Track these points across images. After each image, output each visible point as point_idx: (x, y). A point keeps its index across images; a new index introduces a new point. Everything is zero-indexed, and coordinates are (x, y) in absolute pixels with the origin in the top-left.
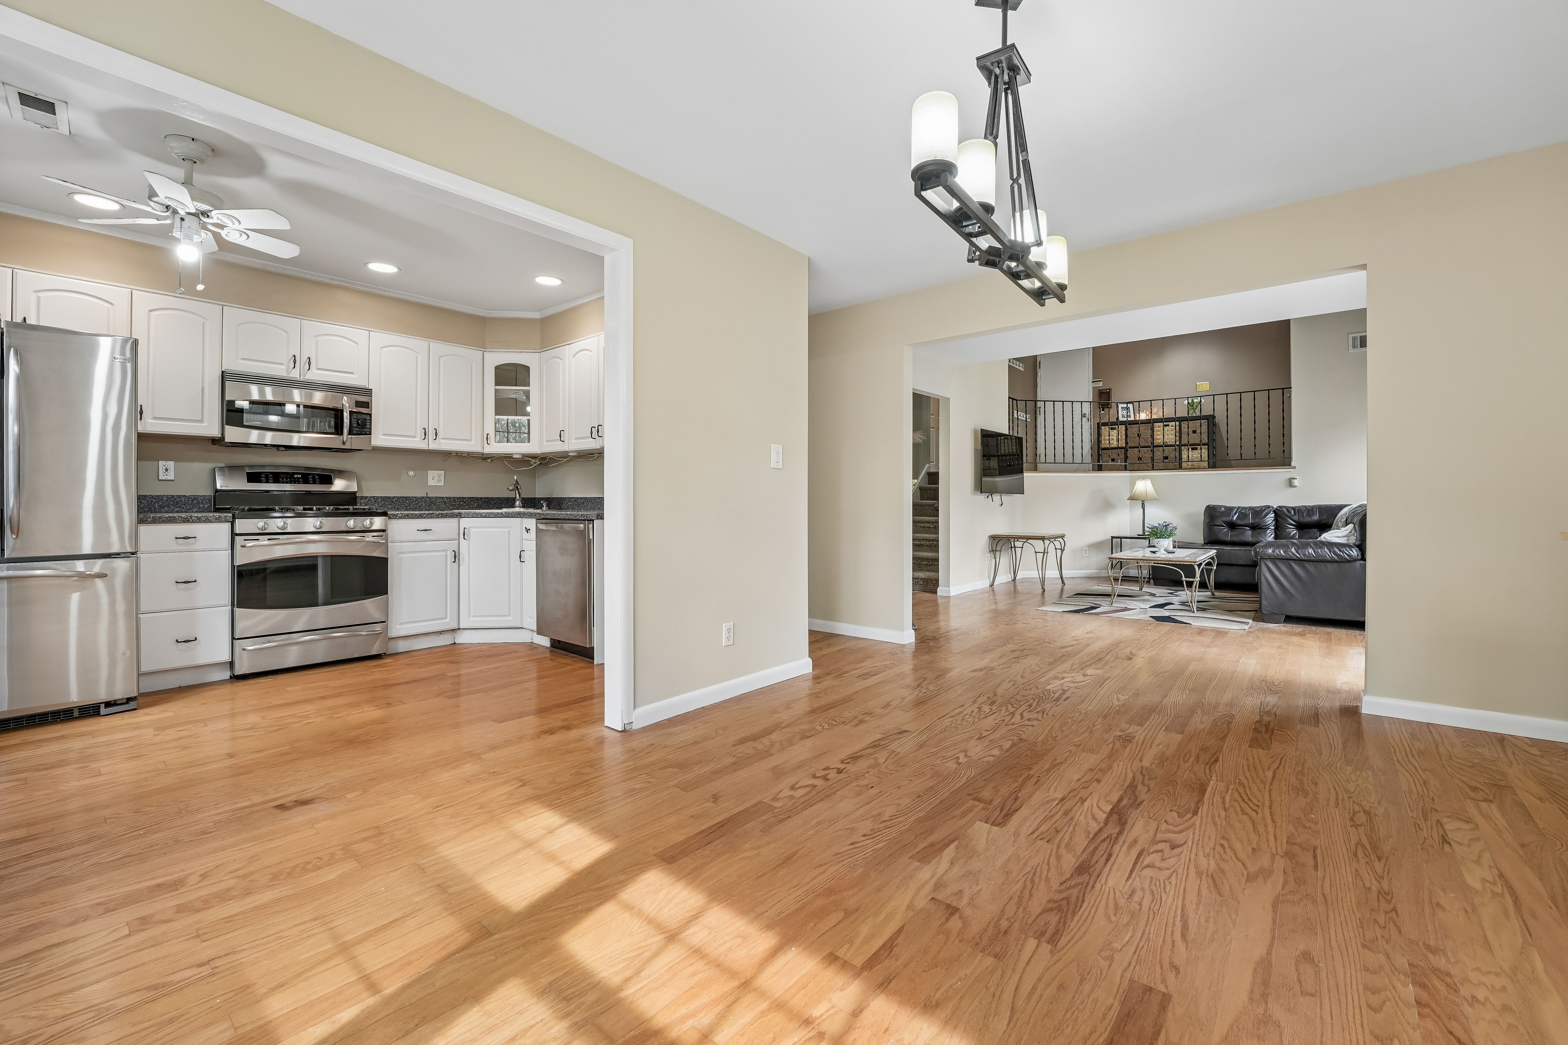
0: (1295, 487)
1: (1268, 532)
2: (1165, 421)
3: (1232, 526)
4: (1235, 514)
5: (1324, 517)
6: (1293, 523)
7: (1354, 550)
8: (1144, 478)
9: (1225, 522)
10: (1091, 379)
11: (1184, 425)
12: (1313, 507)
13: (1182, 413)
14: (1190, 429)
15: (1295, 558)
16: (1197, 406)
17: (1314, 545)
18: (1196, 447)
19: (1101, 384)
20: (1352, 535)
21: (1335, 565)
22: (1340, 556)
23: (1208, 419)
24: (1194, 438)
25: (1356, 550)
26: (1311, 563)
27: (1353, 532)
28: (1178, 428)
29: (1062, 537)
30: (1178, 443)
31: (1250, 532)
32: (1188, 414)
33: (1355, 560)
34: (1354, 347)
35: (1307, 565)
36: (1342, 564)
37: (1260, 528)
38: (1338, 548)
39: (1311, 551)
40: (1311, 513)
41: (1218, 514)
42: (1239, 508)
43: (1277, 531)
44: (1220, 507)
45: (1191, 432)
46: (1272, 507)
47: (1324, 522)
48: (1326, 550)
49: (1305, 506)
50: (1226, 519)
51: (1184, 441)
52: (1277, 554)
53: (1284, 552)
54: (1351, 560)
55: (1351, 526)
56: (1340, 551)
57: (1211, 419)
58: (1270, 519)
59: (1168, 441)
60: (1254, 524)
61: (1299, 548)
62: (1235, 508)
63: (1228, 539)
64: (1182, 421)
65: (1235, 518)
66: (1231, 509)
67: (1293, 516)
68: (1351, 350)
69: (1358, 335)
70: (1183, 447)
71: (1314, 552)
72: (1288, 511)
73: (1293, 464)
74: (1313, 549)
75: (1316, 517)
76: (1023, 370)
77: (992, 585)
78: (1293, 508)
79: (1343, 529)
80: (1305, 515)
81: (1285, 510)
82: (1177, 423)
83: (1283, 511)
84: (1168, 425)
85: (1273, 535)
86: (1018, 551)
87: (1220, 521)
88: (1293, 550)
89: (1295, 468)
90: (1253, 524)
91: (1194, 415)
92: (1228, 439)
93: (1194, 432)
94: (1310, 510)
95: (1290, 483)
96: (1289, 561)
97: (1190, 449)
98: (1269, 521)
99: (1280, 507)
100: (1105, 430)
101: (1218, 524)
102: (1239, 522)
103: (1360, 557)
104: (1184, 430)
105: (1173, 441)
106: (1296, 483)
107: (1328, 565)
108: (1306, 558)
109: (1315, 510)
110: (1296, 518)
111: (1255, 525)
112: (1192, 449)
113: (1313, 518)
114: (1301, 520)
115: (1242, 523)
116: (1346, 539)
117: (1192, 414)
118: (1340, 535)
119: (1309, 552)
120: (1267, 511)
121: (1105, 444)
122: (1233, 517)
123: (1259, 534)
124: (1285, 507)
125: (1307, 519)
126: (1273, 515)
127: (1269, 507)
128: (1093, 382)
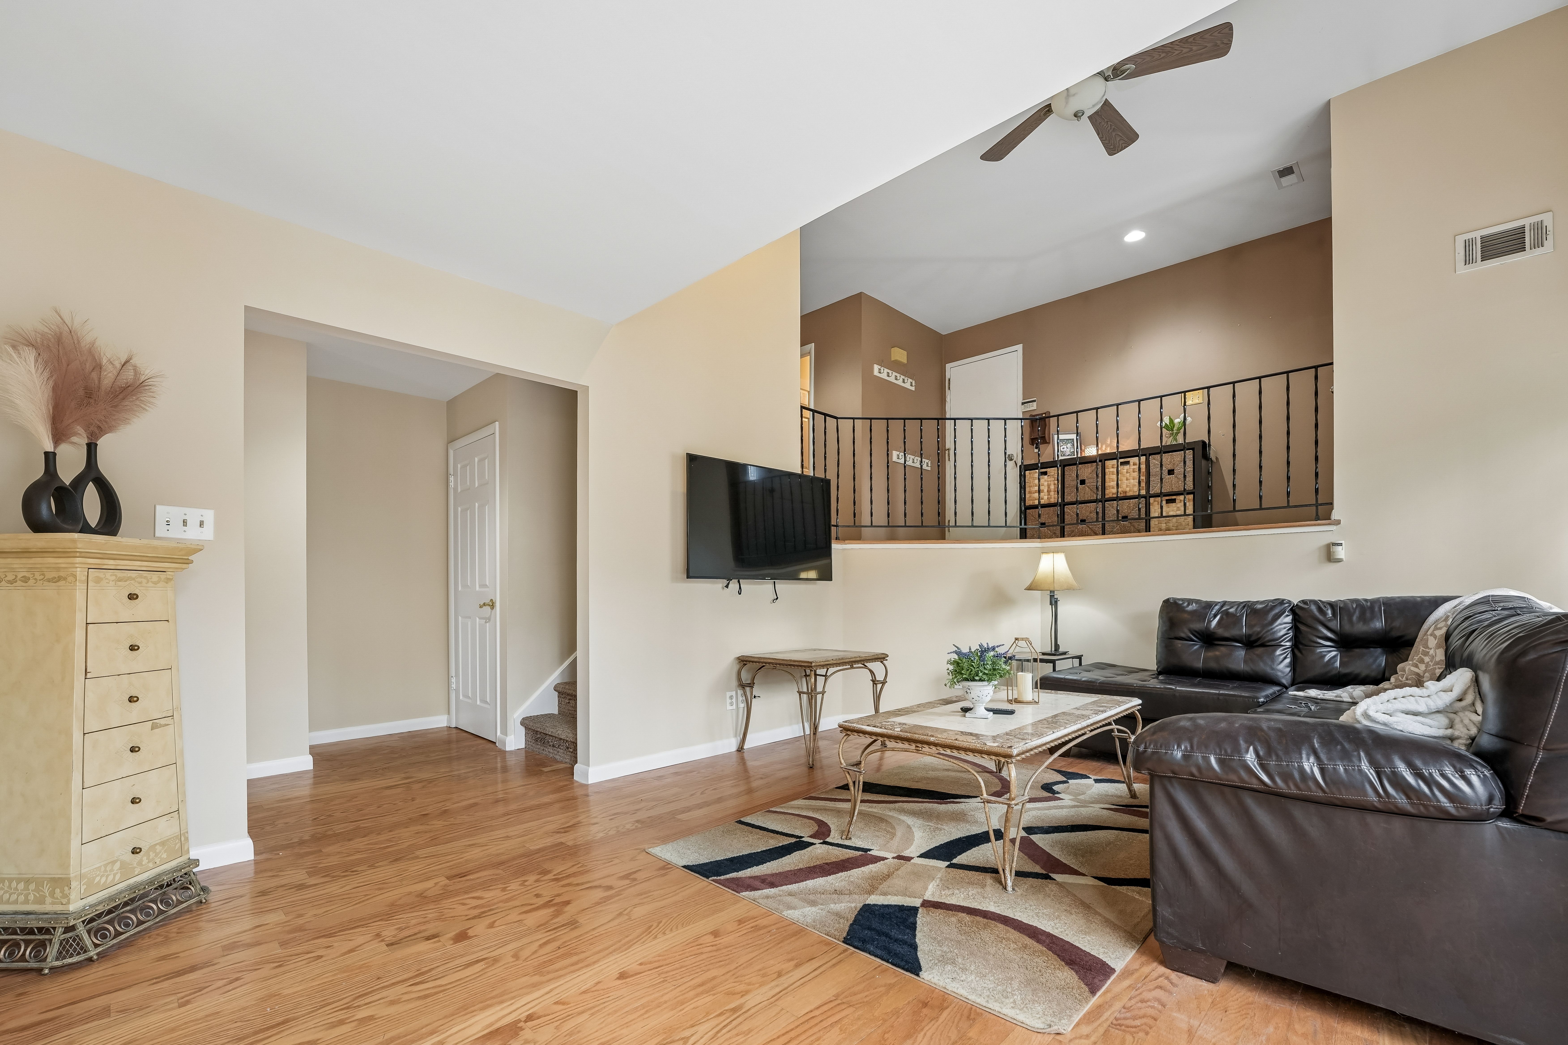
0: (1339, 561)
1: (1278, 652)
2: (1123, 457)
3: (1209, 639)
4: (1215, 616)
5: (1397, 624)
6: (1329, 635)
7: (1474, 779)
8: (1054, 551)
9: (1195, 633)
10: (1021, 400)
11: (1155, 461)
12: (1374, 602)
13: (1151, 440)
14: (1164, 468)
15: (1255, 785)
16: (1179, 429)
17: (1323, 743)
18: (1174, 497)
19: (1034, 406)
20: (1464, 709)
21: (1398, 825)
22: (1418, 793)
23: (1193, 449)
24: (1173, 483)
25: (1484, 780)
26: (1312, 807)
27: (1469, 698)
28: (1143, 467)
29: (881, 658)
30: (1143, 492)
31: (1241, 653)
32: (1161, 442)
33: (1479, 818)
34: (1468, 260)
35: (1298, 812)
36: (1423, 825)
37: (1263, 645)
38: (1410, 765)
39: (1309, 765)
40: (1368, 615)
41: (1186, 616)
42: (1224, 603)
43: (1296, 651)
44: (1190, 601)
45: (1165, 472)
46: (1289, 602)
47: (1395, 634)
48: (1365, 766)
49: (1356, 601)
50: (1198, 626)
51: (1155, 489)
52: (1199, 768)
53: (1221, 762)
54: (1463, 813)
55: (1461, 677)
56: (1419, 775)
57: (1202, 450)
58: (1283, 625)
59: (1128, 489)
60: (1250, 636)
61: (1270, 750)
62: (1217, 603)
63: (1199, 664)
64: (1150, 454)
65: (1214, 623)
66: (1209, 605)
67: (1330, 620)
68: (1463, 270)
69: (1478, 235)
70: (1152, 500)
71: (1322, 771)
72: (1320, 610)
73: (1335, 515)
74: (1318, 758)
75: (1379, 624)
76: (913, 388)
77: (740, 749)
78: (1332, 605)
79: (1432, 686)
80: (1355, 618)
81: (1313, 608)
82: (1143, 459)
83: (1311, 611)
84: (1128, 463)
85: (1288, 660)
86: (821, 680)
87: (1186, 631)
88: (1250, 757)
89: (1338, 522)
90: (1248, 636)
91: (1175, 443)
92: (1234, 486)
93: (1171, 472)
94: (1366, 609)
95: (1329, 554)
96: (1240, 792)
97: (1164, 502)
98: (1280, 630)
99: (1304, 602)
100: (1032, 476)
101: (1183, 635)
102: (1221, 632)
103: (1498, 806)
104: (1155, 469)
105: (1136, 489)
106: (1340, 552)
107: (1371, 819)
108: (1294, 791)
109: (1376, 609)
110: (1335, 625)
111: (1253, 638)
112: (1168, 501)
113: (1372, 625)
114: (1347, 628)
115: (1227, 634)
116: (1443, 720)
117: (1168, 441)
118: (1422, 708)
119: (1302, 770)
120: (1277, 611)
121: (1032, 498)
122: (1210, 622)
123: (1260, 657)
124: (1315, 602)
125: (1360, 628)
126: (1289, 619)
127: (1282, 602)
128: (1023, 404)
